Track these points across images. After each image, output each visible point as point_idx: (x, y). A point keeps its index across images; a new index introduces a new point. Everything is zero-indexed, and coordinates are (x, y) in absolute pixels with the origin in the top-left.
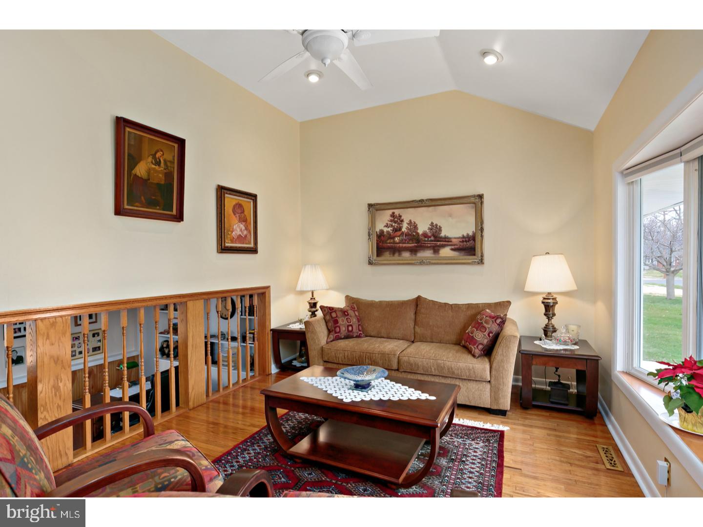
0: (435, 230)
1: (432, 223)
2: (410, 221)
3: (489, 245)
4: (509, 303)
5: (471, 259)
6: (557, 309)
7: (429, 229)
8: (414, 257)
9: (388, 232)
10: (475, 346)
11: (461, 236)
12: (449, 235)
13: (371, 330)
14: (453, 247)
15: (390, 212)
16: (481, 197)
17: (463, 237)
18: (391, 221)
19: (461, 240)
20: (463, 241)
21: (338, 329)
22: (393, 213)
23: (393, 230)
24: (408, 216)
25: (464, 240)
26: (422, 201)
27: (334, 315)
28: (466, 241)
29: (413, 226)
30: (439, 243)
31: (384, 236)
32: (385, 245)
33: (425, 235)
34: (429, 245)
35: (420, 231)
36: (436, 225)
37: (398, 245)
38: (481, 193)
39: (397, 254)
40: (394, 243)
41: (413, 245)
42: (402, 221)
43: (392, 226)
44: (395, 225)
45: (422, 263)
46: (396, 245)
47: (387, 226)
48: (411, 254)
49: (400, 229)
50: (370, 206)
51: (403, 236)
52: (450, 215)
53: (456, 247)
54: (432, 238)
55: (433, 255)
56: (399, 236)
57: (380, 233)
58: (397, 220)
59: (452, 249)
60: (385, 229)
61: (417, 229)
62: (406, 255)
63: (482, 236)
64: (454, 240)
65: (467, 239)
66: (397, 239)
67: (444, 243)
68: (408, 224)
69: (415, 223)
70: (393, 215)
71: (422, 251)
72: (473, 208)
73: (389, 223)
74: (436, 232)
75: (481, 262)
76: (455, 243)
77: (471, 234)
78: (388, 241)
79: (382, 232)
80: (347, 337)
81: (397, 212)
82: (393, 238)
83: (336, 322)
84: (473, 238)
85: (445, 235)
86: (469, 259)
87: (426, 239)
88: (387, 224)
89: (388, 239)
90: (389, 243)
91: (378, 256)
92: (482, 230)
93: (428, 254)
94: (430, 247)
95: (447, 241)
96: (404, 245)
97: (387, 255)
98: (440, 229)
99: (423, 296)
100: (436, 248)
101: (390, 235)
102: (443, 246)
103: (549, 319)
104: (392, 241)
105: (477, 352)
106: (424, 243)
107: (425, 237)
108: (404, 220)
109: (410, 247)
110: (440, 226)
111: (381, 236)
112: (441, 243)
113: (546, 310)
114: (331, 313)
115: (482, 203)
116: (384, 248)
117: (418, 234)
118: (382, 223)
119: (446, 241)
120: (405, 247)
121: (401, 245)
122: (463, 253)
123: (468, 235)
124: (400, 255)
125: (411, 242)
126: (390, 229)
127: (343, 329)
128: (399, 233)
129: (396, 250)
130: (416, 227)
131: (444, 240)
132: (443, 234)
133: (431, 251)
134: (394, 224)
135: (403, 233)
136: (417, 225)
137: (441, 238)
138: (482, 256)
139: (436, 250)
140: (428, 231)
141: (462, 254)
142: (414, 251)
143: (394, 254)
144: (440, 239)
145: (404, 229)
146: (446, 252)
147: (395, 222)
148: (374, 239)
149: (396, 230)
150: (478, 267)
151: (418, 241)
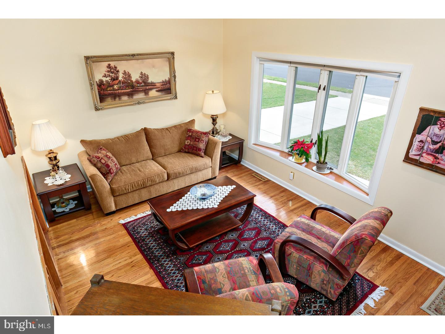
0: (144, 77)
1: (142, 73)
2: (125, 71)
3: (180, 86)
4: (194, 120)
5: (169, 96)
7: (140, 77)
8: (131, 100)
9: (107, 81)
10: (201, 152)
11: (162, 81)
12: (154, 81)
14: (157, 89)
15: (106, 64)
16: (173, 54)
17: (163, 82)
18: (108, 72)
19: (162, 84)
20: (163, 85)
21: (112, 171)
22: (109, 65)
23: (111, 80)
24: (122, 67)
25: (164, 83)
26: (133, 55)
27: (103, 161)
28: (165, 85)
29: (127, 75)
30: (148, 87)
31: (104, 85)
32: (106, 92)
33: (137, 82)
34: (141, 89)
35: (134, 79)
36: (145, 74)
37: (118, 91)
38: (172, 51)
39: (117, 99)
40: (114, 90)
41: (129, 90)
42: (118, 71)
43: (110, 76)
44: (113, 75)
45: (138, 103)
46: (115, 91)
47: (105, 76)
48: (129, 97)
49: (117, 78)
50: (87, 58)
51: (120, 84)
52: (154, 67)
53: (159, 89)
54: (143, 84)
55: (145, 97)
56: (117, 84)
57: (100, 83)
58: (112, 70)
59: (157, 91)
60: (104, 79)
61: (131, 78)
62: (125, 98)
63: (175, 80)
64: (157, 84)
65: (165, 83)
66: (115, 87)
67: (151, 87)
68: (123, 74)
69: (128, 73)
70: (109, 66)
71: (136, 94)
72: (167, 61)
73: (107, 73)
74: (145, 79)
75: (176, 97)
76: (159, 86)
77: (167, 79)
78: (109, 89)
79: (101, 81)
81: (113, 64)
82: (113, 86)
83: (108, 166)
84: (169, 82)
85: (151, 81)
86: (168, 96)
87: (139, 85)
88: (105, 74)
89: (108, 87)
90: (109, 91)
92: (175, 77)
93: (141, 96)
94: (142, 90)
95: (153, 84)
96: (122, 91)
97: (109, 100)
98: (148, 77)
100: (146, 91)
101: (109, 84)
102: (151, 89)
103: (214, 125)
104: (111, 88)
105: (203, 154)
106: (138, 88)
107: (138, 84)
108: (120, 71)
109: (128, 92)
110: (147, 75)
111: (101, 85)
112: (150, 87)
113: (213, 121)
114: (100, 161)
115: (173, 58)
116: (106, 95)
117: (132, 81)
118: (101, 74)
119: (152, 86)
120: (123, 93)
121: (120, 91)
123: (166, 80)
124: (120, 99)
125: (127, 88)
126: (108, 79)
127: (114, 169)
128: (117, 82)
129: (116, 96)
130: (129, 76)
131: (151, 85)
132: (150, 81)
133: (143, 94)
134: (111, 74)
135: (120, 81)
136: (130, 74)
137: (149, 83)
138: (176, 94)
139: (146, 92)
140: (139, 79)
141: (163, 94)
142: (130, 95)
143: (115, 99)
144: (148, 85)
145: (120, 78)
146: (153, 93)
147: (112, 73)
148: (96, 88)
149: (114, 79)
150: (174, 101)
151: (133, 87)
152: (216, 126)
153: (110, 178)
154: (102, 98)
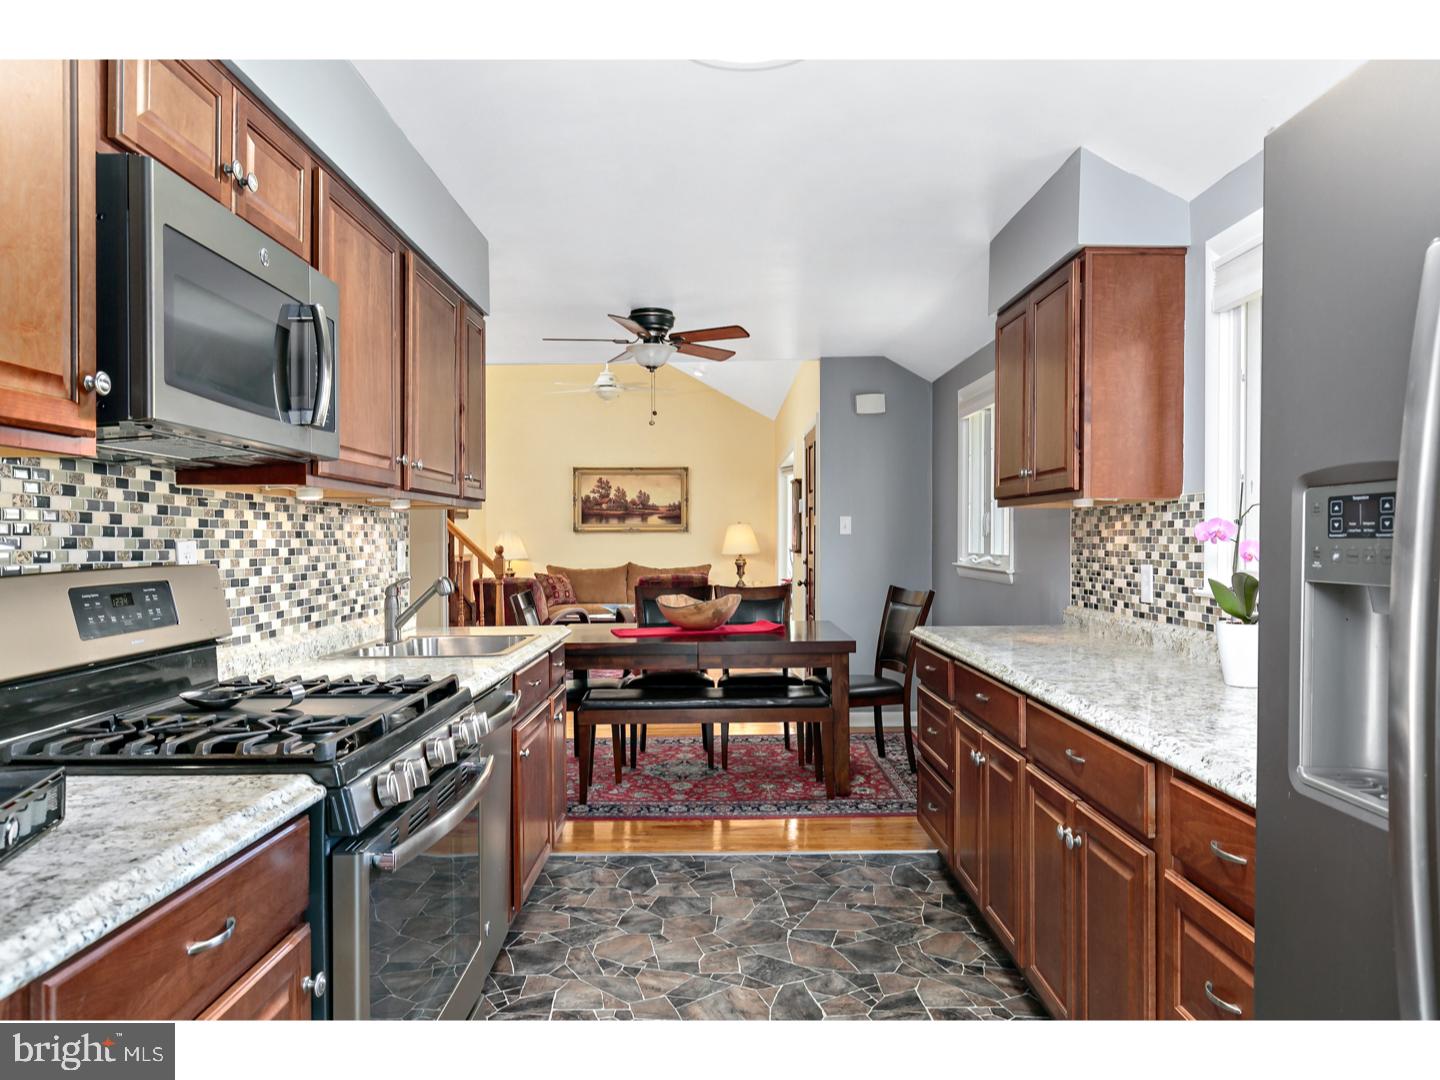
0: (644, 499)
1: (641, 492)
2: (619, 488)
3: (695, 514)
4: (710, 566)
5: (676, 527)
6: (746, 569)
7: (637, 497)
8: (622, 524)
9: (595, 498)
11: (667, 505)
12: (657, 503)
13: (584, 596)
14: (660, 515)
16: (686, 469)
17: (670, 506)
18: (598, 487)
19: (668, 509)
21: (556, 595)
22: (601, 479)
23: (600, 497)
24: (616, 483)
25: (671, 508)
26: (631, 469)
27: (551, 581)
28: (672, 510)
29: (622, 493)
30: (647, 511)
31: (590, 502)
32: (591, 512)
33: (633, 503)
35: (629, 499)
36: (645, 493)
37: (606, 512)
38: (686, 466)
39: (604, 521)
40: (602, 509)
41: (621, 512)
42: (610, 487)
43: (599, 492)
44: (603, 491)
45: (631, 531)
46: (603, 512)
47: (593, 492)
48: (619, 522)
49: (608, 495)
50: (575, 470)
51: (610, 503)
52: (658, 485)
53: (663, 515)
54: (641, 506)
55: (641, 523)
56: (607, 503)
57: (586, 499)
58: (604, 486)
59: (660, 518)
60: (592, 495)
61: (626, 496)
62: (614, 522)
63: (687, 505)
64: (661, 509)
65: (673, 508)
66: (604, 506)
67: (652, 511)
68: (616, 491)
69: (623, 490)
70: (600, 481)
71: (630, 519)
72: (680, 479)
73: (596, 488)
75: (686, 530)
76: (662, 511)
77: (677, 503)
78: (595, 508)
79: (588, 497)
80: (565, 603)
81: (604, 478)
82: (600, 504)
83: (554, 588)
84: (679, 507)
85: (653, 504)
87: (635, 507)
88: (594, 490)
89: (594, 506)
90: (596, 510)
91: (583, 522)
92: (687, 500)
93: (635, 522)
94: (638, 514)
95: (654, 509)
96: (612, 512)
97: (593, 525)
98: (648, 498)
99: (634, 562)
101: (597, 501)
102: (652, 514)
103: (740, 577)
104: (599, 507)
106: (633, 511)
107: (634, 505)
108: (612, 487)
109: (618, 514)
110: (648, 495)
111: (586, 501)
112: (650, 511)
113: (738, 570)
114: (547, 580)
115: (687, 475)
116: (590, 515)
117: (626, 501)
118: (588, 489)
120: (613, 514)
121: (609, 512)
122: (669, 521)
123: (674, 504)
124: (607, 522)
125: (619, 509)
126: (597, 495)
127: (562, 594)
128: (607, 500)
129: (602, 517)
130: (624, 494)
131: (652, 508)
132: (651, 503)
133: (640, 519)
134: (601, 490)
135: (610, 500)
136: (625, 492)
137: (649, 506)
138: (687, 524)
139: (644, 517)
140: (636, 499)
142: (622, 518)
143: (601, 521)
144: (648, 508)
145: (612, 496)
146: (654, 520)
147: (602, 488)
148: (579, 504)
149: (602, 496)
150: (684, 536)
151: (626, 508)
152: (744, 579)
153: (552, 601)
154: (585, 518)
